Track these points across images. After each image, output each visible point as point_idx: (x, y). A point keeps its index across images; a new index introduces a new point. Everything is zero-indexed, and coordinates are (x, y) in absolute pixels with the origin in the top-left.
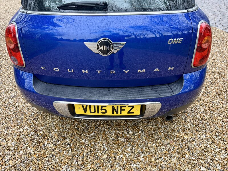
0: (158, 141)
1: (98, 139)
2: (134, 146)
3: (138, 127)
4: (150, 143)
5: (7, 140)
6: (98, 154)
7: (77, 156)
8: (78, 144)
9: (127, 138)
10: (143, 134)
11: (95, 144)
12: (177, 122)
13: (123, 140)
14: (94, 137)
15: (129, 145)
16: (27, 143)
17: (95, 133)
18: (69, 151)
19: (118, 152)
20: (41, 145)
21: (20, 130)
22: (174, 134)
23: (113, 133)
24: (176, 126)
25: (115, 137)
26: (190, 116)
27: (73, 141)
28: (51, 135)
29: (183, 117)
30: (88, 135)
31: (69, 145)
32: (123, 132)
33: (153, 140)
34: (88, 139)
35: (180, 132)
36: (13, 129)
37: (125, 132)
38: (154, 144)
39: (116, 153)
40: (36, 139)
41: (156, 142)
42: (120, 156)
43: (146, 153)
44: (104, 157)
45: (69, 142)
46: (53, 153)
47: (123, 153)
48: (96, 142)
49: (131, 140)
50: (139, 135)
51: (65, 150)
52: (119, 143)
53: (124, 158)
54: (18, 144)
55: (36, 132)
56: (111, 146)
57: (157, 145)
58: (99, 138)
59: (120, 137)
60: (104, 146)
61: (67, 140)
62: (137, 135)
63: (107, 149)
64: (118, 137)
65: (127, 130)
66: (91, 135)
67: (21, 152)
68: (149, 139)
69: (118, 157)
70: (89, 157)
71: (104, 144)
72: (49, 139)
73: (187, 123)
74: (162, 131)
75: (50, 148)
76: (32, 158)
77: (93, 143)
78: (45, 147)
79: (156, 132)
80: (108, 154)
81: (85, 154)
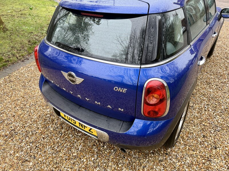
0: (120, 166)
1: (80, 140)
2: (99, 158)
3: (114, 146)
4: (113, 163)
5: (34, 113)
6: (72, 150)
7: (60, 144)
8: (66, 136)
9: (99, 150)
10: (113, 153)
11: (76, 142)
12: (150, 158)
13: (95, 150)
14: (79, 137)
15: (96, 156)
16: (41, 121)
17: (82, 134)
18: (58, 138)
19: (85, 157)
20: (47, 126)
21: (44, 110)
22: (137, 167)
23: (93, 141)
24: (146, 162)
25: (92, 144)
26: (168, 161)
27: (65, 132)
28: (57, 122)
29: (161, 158)
30: (76, 133)
31: (61, 134)
32: (100, 144)
33: (117, 162)
34: (74, 136)
35: (145, 168)
36: (41, 108)
37: (102, 145)
38: (114, 166)
39: (83, 156)
40: (47, 120)
41: (117, 165)
42: (83, 160)
43: (102, 169)
44: (74, 155)
45: (63, 132)
46: (49, 134)
47: (88, 159)
48: (78, 141)
49: (101, 153)
50: (109, 153)
51: (57, 136)
52: (91, 150)
53: (86, 163)
54: (37, 119)
55: (51, 115)
56: (85, 149)
57: (116, 168)
58: (82, 139)
59: (95, 146)
60: (80, 147)
61: (63, 130)
62: (108, 151)
63: (80, 150)
64: (94, 145)
65: (104, 144)
66: (79, 134)
67: (35, 125)
68: (114, 160)
69: (82, 160)
70: (66, 149)
71: (81, 146)
72: (53, 124)
73: (160, 164)
74: (130, 159)
75: (50, 131)
76: (38, 131)
77: (75, 141)
78: (48, 128)
79: (124, 158)
80: (78, 154)
81: (65, 145)
